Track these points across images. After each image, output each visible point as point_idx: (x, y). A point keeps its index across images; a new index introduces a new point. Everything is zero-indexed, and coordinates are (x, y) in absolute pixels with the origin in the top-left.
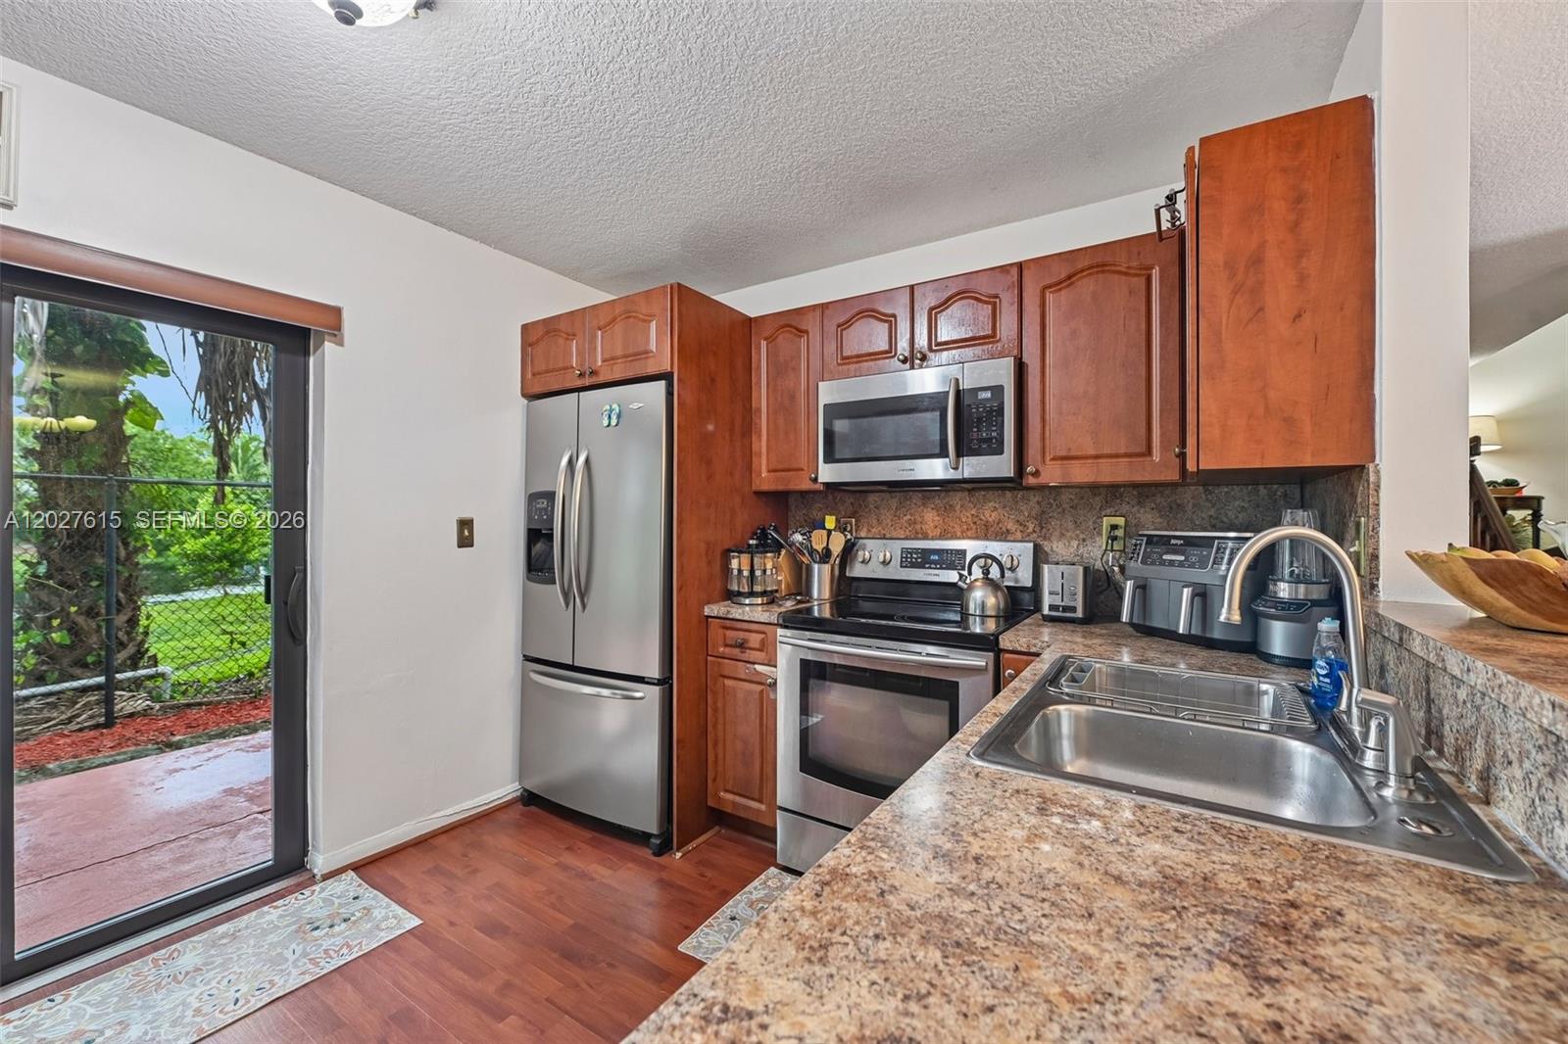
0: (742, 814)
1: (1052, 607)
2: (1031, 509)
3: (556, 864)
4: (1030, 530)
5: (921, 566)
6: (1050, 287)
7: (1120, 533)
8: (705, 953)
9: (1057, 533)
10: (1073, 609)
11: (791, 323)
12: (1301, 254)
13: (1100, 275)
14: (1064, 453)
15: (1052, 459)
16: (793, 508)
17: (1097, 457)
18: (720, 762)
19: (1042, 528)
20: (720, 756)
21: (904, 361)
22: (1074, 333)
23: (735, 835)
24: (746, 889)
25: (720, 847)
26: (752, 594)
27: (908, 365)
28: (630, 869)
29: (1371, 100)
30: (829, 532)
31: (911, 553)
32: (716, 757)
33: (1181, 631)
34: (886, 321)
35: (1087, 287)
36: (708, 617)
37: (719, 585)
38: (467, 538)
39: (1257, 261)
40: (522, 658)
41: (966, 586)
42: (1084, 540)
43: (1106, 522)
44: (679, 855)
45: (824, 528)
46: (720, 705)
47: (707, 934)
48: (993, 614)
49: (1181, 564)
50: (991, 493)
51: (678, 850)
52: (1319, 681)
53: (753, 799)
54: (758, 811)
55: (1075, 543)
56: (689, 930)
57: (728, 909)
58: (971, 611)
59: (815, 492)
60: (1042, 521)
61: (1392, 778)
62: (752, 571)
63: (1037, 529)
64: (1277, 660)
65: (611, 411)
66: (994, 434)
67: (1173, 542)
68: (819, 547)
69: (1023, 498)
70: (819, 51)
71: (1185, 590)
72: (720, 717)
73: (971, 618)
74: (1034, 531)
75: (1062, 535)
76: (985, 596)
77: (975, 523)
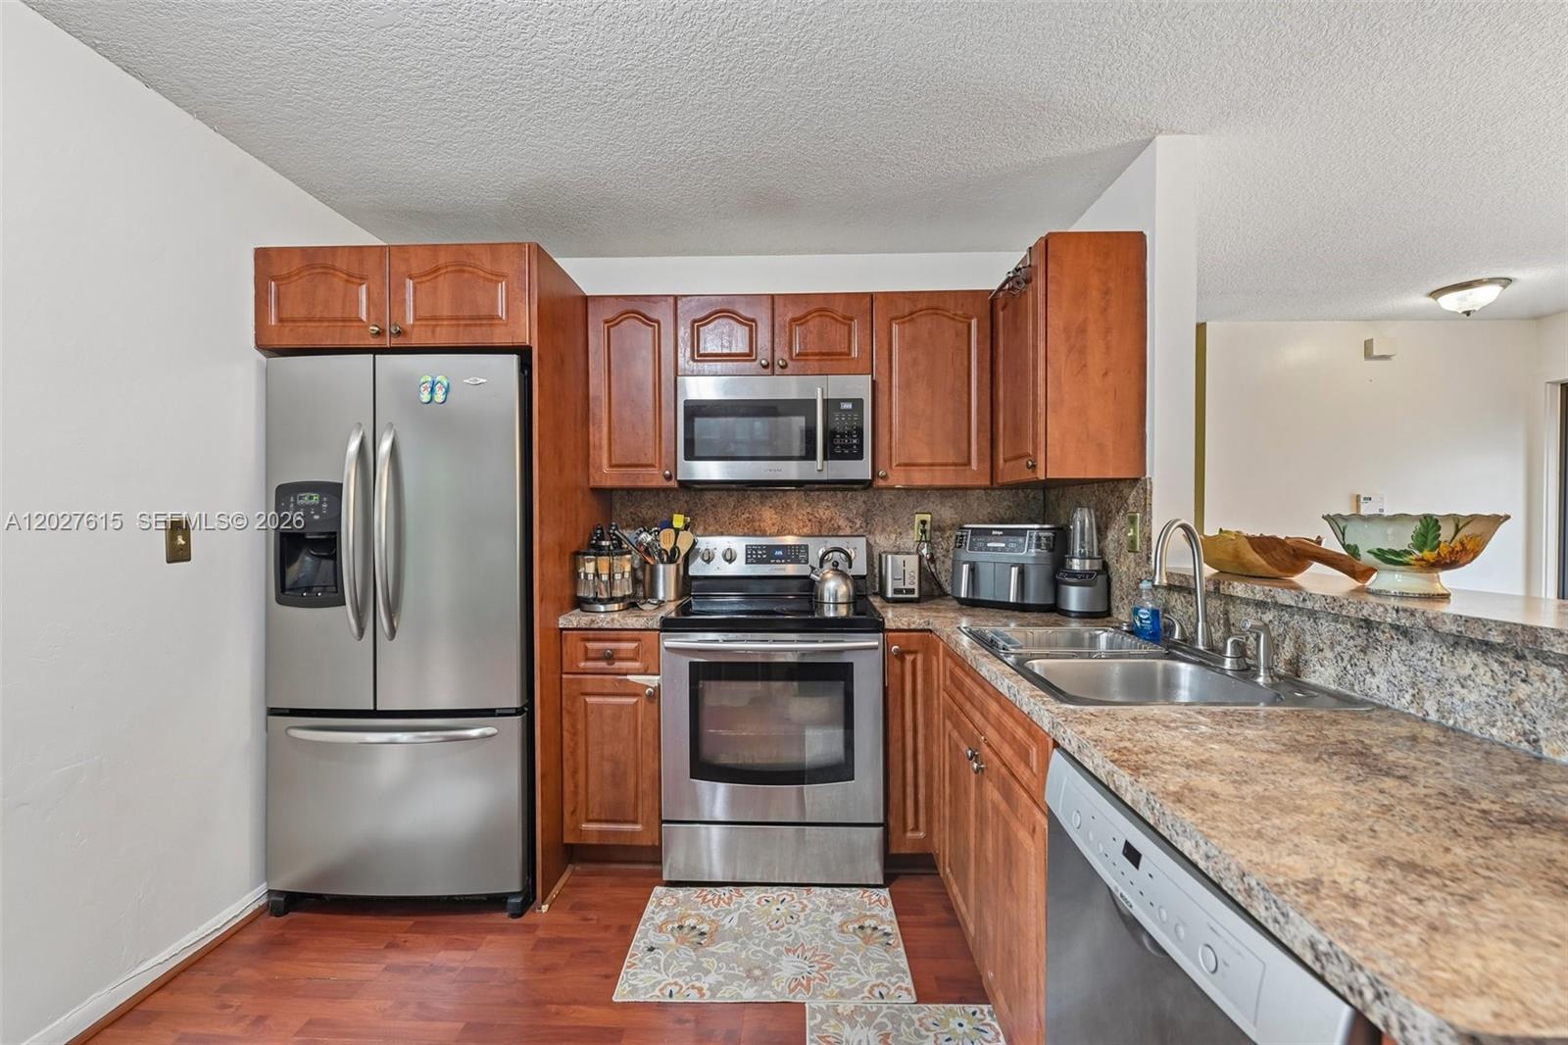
0: (612, 841)
1: (896, 591)
2: (859, 507)
3: (386, 969)
4: (858, 526)
5: (767, 562)
6: (895, 319)
7: (928, 527)
8: (645, 994)
9: (880, 528)
10: (912, 591)
11: (635, 309)
12: (1108, 331)
13: (935, 316)
14: (906, 461)
15: (897, 465)
16: (618, 506)
17: (932, 465)
18: (581, 791)
19: (868, 524)
20: (582, 784)
21: (765, 367)
22: (915, 362)
23: (593, 867)
24: (645, 916)
25: (584, 885)
26: (612, 600)
27: (768, 371)
28: (491, 942)
29: (1145, 236)
30: (677, 531)
31: (756, 550)
32: (576, 787)
33: (1011, 600)
34: (746, 325)
35: (925, 324)
36: (562, 629)
37: (568, 592)
38: (182, 548)
39: (1082, 330)
40: (263, 712)
41: (818, 578)
42: (900, 534)
43: (918, 518)
44: (545, 908)
45: (671, 527)
46: (580, 726)
47: (635, 974)
48: (845, 600)
49: (1003, 550)
50: (824, 493)
51: (543, 903)
52: (1141, 622)
53: (626, 822)
54: (633, 833)
55: (893, 536)
56: (612, 978)
57: (638, 942)
58: (826, 600)
59: (671, 489)
60: (867, 517)
61: (1262, 670)
62: (611, 576)
63: (864, 525)
64: (1073, 615)
65: (434, 384)
66: (855, 441)
67: (994, 533)
68: (668, 547)
69: (852, 498)
70: (794, 60)
71: (1013, 569)
72: (581, 740)
73: (826, 605)
74: (861, 527)
75: (884, 530)
76: (838, 586)
77: (810, 520)
